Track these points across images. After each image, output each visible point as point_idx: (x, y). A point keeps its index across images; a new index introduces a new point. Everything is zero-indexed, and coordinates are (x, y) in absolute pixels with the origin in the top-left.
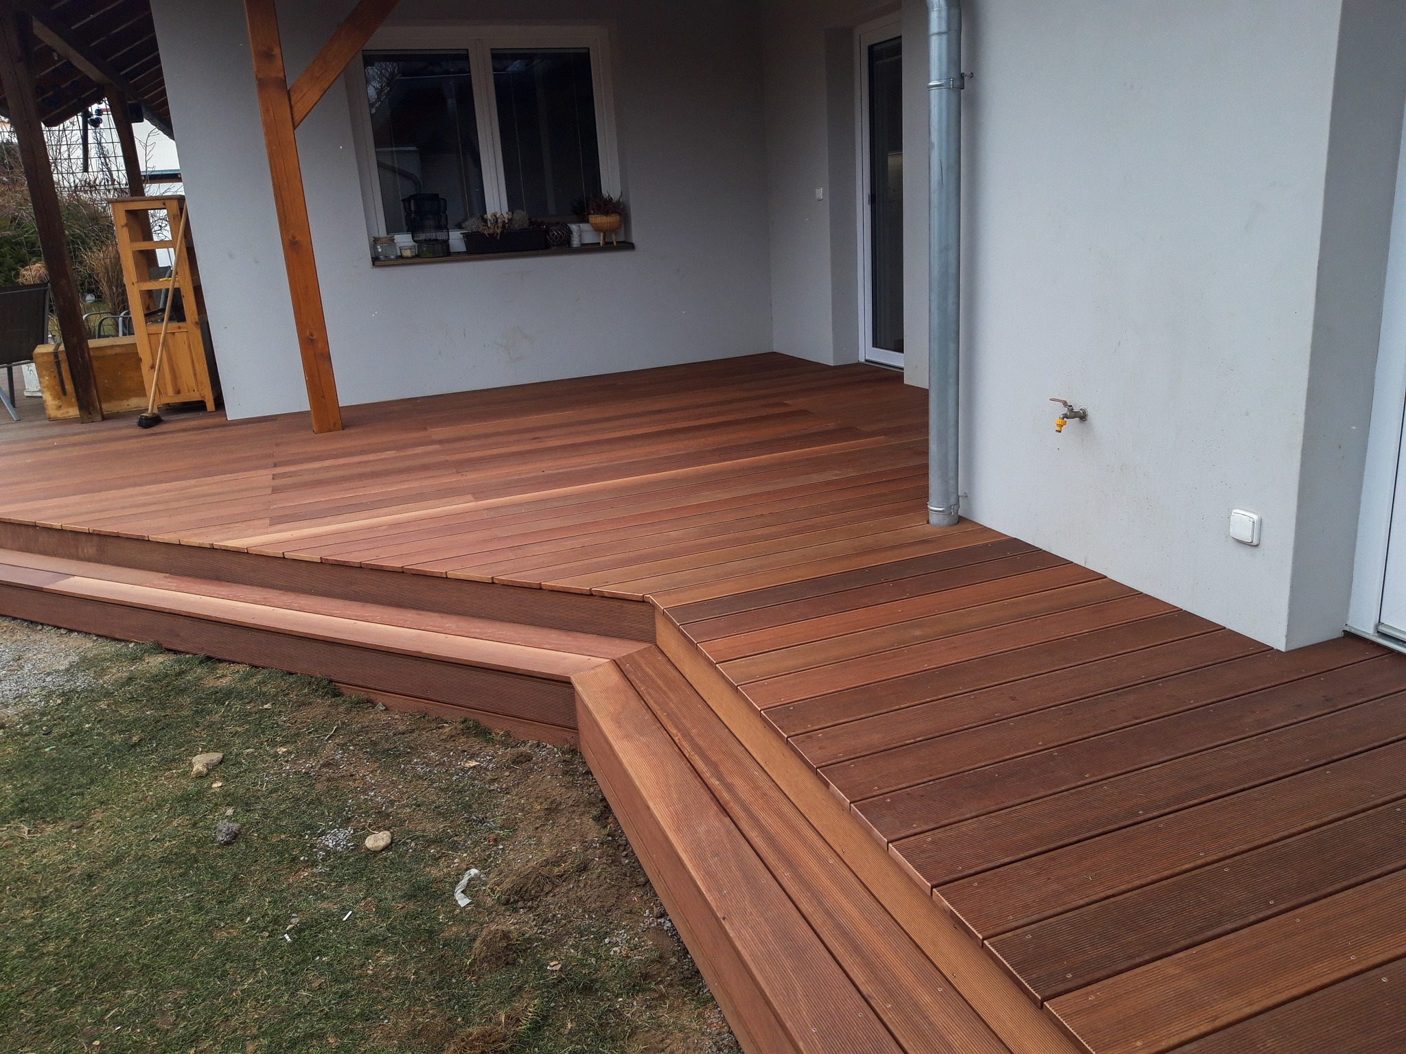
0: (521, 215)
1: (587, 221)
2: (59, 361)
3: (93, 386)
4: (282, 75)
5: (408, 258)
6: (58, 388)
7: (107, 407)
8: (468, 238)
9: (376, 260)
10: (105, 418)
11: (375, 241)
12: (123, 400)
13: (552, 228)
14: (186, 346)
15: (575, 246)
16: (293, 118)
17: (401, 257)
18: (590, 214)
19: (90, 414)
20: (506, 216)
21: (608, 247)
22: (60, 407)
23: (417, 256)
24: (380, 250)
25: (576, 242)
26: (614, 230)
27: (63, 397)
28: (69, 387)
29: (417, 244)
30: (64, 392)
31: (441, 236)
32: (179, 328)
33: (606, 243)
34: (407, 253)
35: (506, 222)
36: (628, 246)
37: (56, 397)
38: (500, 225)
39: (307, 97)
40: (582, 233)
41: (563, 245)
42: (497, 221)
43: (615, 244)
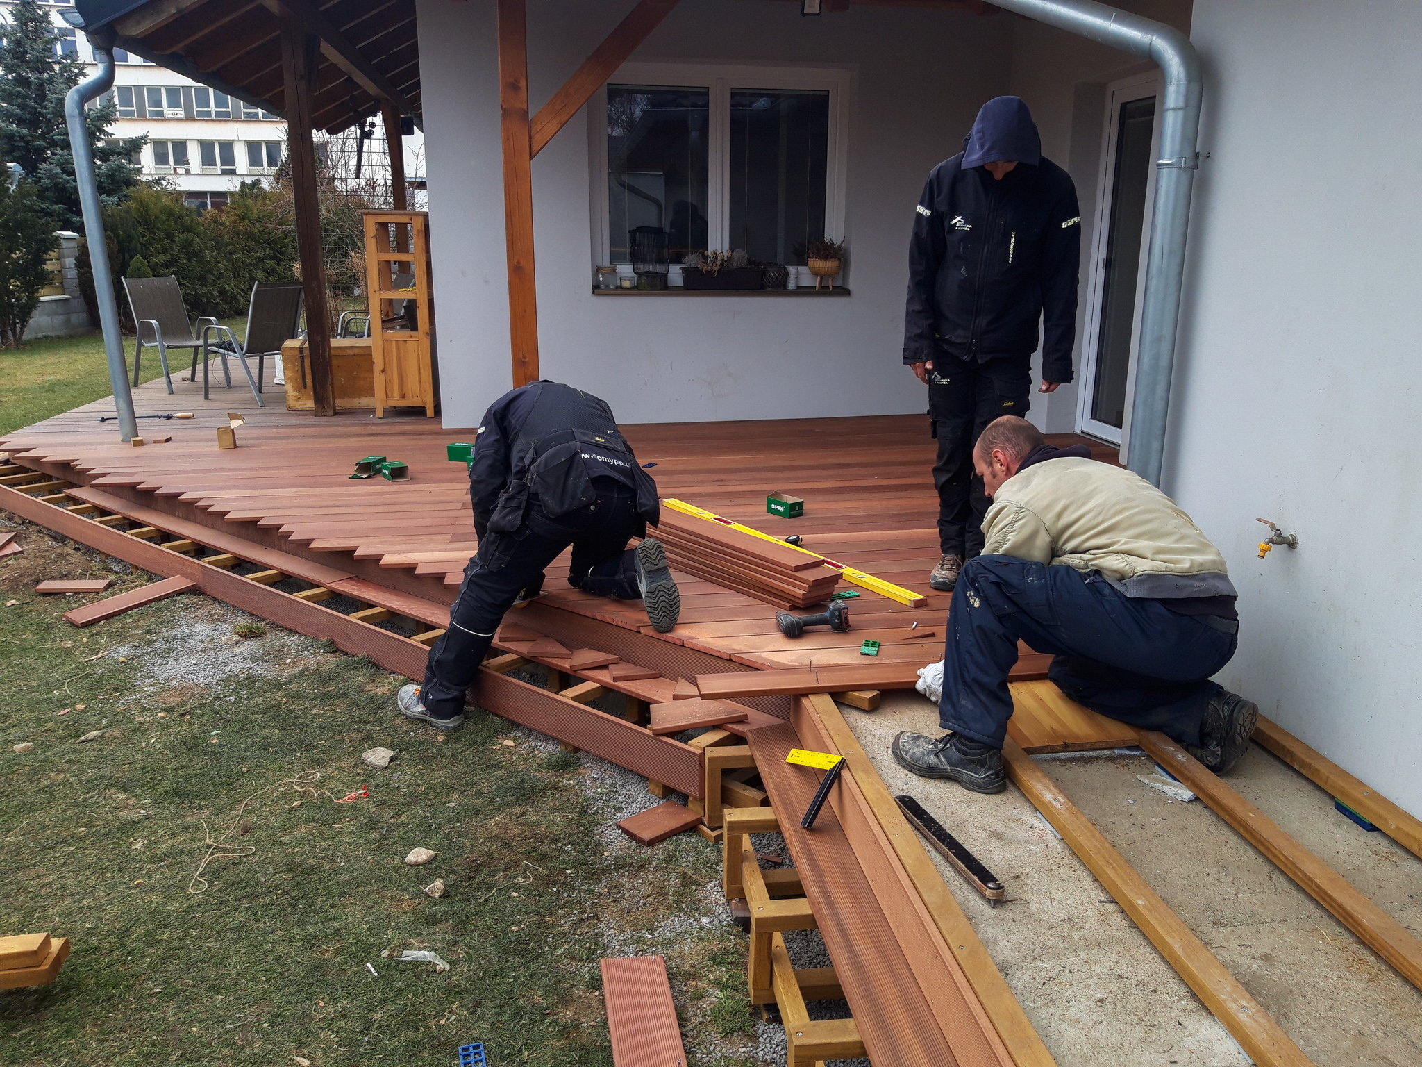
0: (741, 254)
1: (806, 264)
2: (303, 356)
3: (329, 382)
4: (524, 106)
5: (626, 288)
6: (300, 381)
7: (340, 403)
8: (687, 273)
9: (596, 288)
10: (336, 414)
11: (597, 270)
12: (355, 397)
13: (769, 269)
14: (415, 355)
15: (790, 288)
16: (530, 148)
17: (621, 287)
18: (809, 257)
19: (324, 408)
20: (726, 254)
21: (823, 291)
22: (299, 398)
23: (636, 287)
24: (601, 279)
25: (791, 285)
26: (832, 275)
27: (303, 390)
28: (309, 381)
29: (636, 276)
30: (305, 386)
31: (659, 269)
32: (411, 337)
33: (822, 288)
34: (626, 284)
35: (726, 259)
36: (844, 292)
37: (297, 389)
38: (718, 263)
39: (546, 128)
40: (800, 275)
41: (778, 287)
42: (716, 258)
43: (831, 289)
